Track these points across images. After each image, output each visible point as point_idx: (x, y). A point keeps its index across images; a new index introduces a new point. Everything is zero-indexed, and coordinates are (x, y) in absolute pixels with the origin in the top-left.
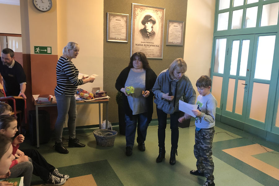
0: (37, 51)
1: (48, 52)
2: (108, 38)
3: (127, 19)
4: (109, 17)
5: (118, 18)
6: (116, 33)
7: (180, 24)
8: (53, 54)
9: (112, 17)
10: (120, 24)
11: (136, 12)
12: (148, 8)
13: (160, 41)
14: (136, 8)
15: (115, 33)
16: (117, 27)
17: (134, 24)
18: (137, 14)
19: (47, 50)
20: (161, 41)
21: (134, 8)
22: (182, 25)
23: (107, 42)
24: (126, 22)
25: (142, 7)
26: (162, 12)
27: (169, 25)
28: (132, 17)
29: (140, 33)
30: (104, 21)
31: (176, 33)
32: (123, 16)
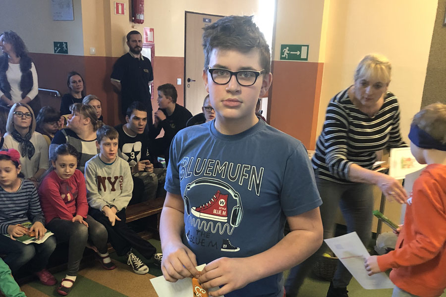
0: (285, 54)
1: (302, 57)
8: (309, 60)
19: (301, 52)
23: (444, 27)
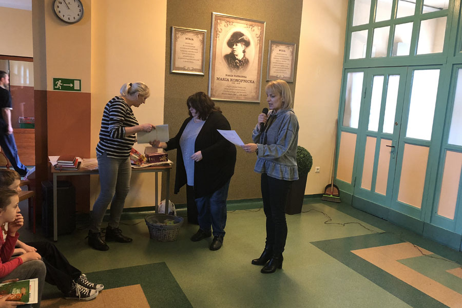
0: (58, 85)
1: (75, 88)
2: (172, 68)
3: (203, 39)
4: (175, 34)
5: (190, 35)
6: (186, 60)
7: (290, 47)
8: (82, 91)
9: (180, 33)
10: (192, 45)
11: (219, 28)
12: (239, 21)
13: (256, 74)
14: (219, 21)
15: (184, 60)
16: (187, 50)
17: (215, 47)
18: (219, 30)
19: (73, 84)
20: (258, 73)
21: (215, 20)
22: (293, 50)
23: (171, 74)
24: (203, 42)
25: (228, 19)
26: (260, 28)
27: (271, 48)
28: (212, 34)
29: (225, 60)
30: (167, 40)
31: (282, 62)
32: (197, 33)
